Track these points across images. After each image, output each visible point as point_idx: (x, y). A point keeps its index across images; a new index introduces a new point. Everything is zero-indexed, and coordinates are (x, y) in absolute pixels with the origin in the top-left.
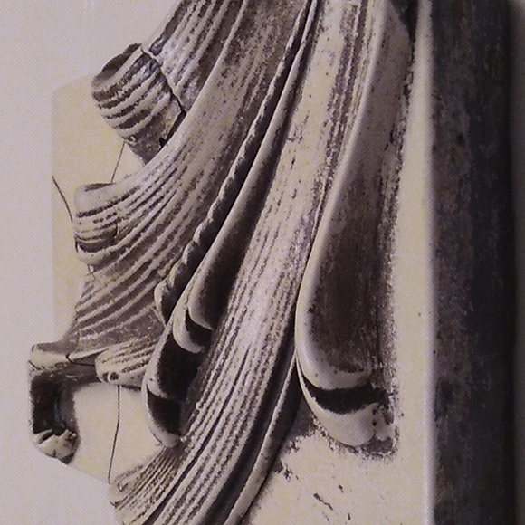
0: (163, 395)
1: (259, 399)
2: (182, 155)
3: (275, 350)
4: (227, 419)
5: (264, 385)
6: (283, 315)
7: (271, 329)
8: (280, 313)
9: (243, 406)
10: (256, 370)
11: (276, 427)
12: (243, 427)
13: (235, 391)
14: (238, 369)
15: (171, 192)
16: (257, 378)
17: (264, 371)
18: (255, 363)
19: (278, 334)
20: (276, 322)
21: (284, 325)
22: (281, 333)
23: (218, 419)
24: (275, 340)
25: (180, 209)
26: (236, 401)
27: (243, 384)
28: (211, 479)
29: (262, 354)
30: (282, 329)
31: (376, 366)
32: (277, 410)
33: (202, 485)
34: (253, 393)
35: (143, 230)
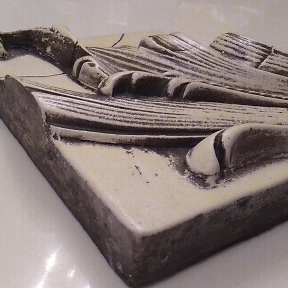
0: (134, 81)
1: (165, 127)
2: (240, 71)
3: (196, 127)
4: (143, 115)
5: (175, 127)
6: (215, 126)
7: (205, 123)
8: (215, 124)
9: (156, 120)
10: (180, 121)
11: (154, 139)
12: (144, 124)
13: (162, 115)
14: (173, 113)
15: (219, 70)
16: (176, 123)
17: (182, 125)
18: (182, 120)
19: (205, 126)
20: (210, 124)
21: (211, 128)
22: (206, 128)
23: (139, 110)
24: (201, 126)
25: (212, 76)
26: (156, 116)
27: (168, 117)
28: (101, 115)
29: (190, 122)
30: (209, 127)
31: (232, 170)
32: (165, 137)
33: (93, 111)
34: (166, 123)
35: (191, 62)
